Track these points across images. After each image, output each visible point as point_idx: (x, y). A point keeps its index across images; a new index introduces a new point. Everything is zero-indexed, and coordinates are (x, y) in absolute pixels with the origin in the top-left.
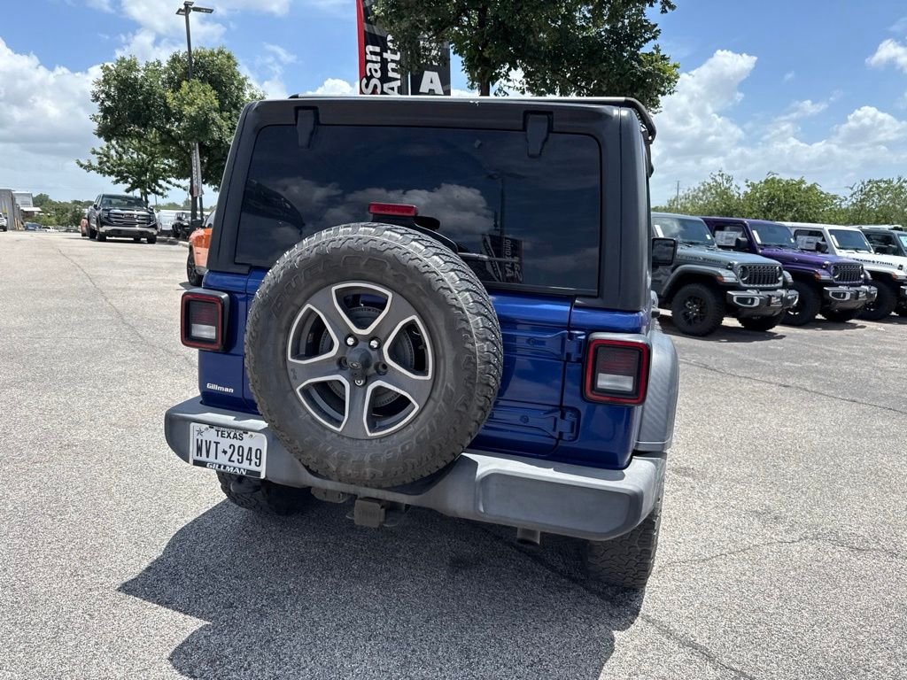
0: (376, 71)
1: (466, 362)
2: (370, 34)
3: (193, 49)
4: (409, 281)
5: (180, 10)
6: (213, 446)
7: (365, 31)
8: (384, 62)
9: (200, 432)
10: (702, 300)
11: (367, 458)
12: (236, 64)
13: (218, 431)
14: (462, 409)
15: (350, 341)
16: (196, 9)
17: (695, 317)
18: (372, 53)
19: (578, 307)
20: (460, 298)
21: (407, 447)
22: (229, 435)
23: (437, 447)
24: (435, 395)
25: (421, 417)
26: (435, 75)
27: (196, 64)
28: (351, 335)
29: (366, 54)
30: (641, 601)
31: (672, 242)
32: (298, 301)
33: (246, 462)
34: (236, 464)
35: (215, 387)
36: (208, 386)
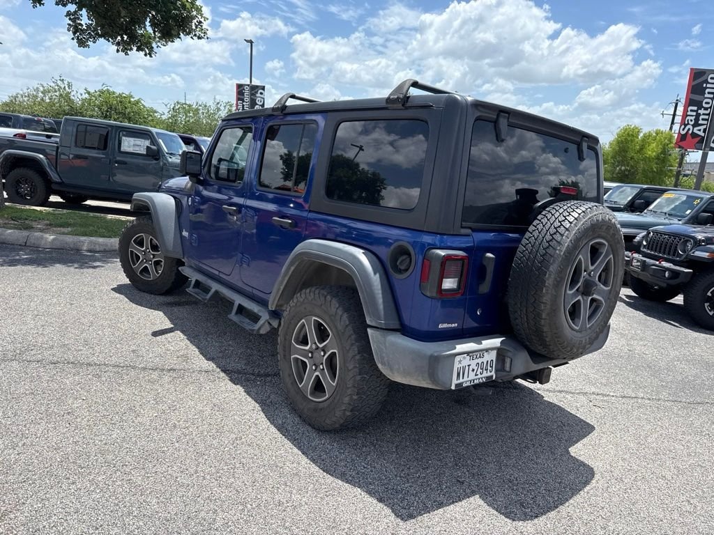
6: (467, 368)
9: (460, 362)
13: (470, 356)
22: (477, 357)
24: (611, 296)
33: (485, 372)
34: (480, 376)
35: (445, 326)
36: (440, 326)
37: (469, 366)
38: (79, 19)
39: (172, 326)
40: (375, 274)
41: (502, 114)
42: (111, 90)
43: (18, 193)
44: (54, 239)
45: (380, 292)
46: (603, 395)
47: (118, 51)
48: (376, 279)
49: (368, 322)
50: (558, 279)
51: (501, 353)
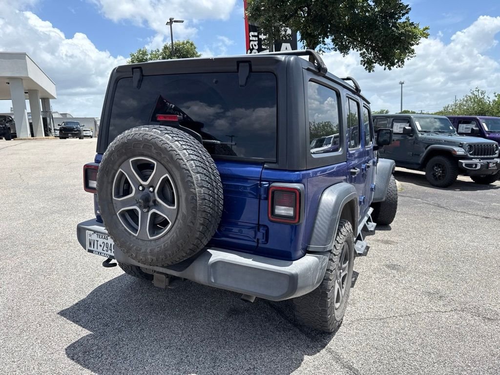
0: (255, 45)
1: (192, 199)
2: (252, 26)
3: (174, 42)
4: (163, 156)
5: (168, 23)
6: (96, 242)
7: (249, 25)
8: (260, 40)
9: (90, 235)
10: (443, 166)
11: (148, 251)
12: (195, 48)
13: (98, 235)
14: (191, 225)
15: (141, 188)
16: (175, 21)
17: (440, 176)
18: (253, 36)
19: (267, 169)
20: (188, 164)
21: (166, 245)
22: (102, 237)
23: (181, 246)
24: (179, 217)
25: (173, 229)
26: (288, 45)
27: (176, 49)
28: (141, 185)
29: (250, 37)
30: (331, 339)
31: (389, 131)
32: (116, 168)
33: (109, 251)
34: (106, 252)
36: (98, 212)
37: (97, 241)
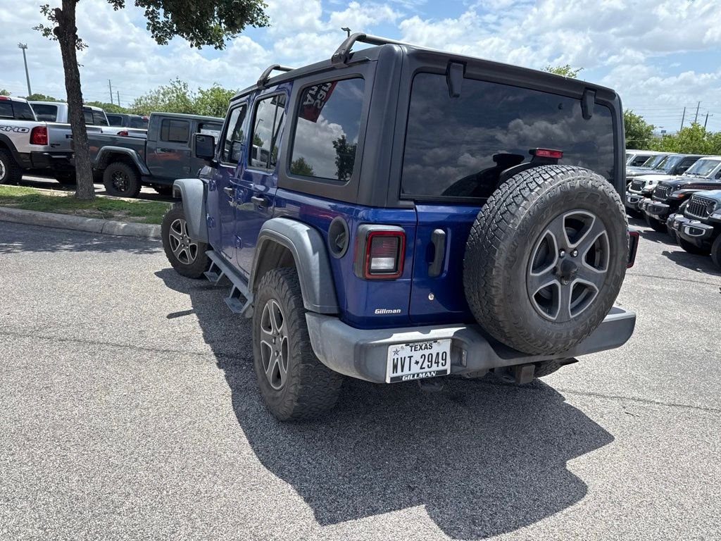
6: (407, 360)
9: (396, 352)
11: (571, 334)
13: (411, 347)
15: (562, 254)
22: (421, 348)
24: (608, 281)
25: (599, 298)
28: (563, 250)
33: (434, 365)
34: (427, 369)
35: (383, 311)
36: (377, 312)
37: (410, 357)
38: (156, 17)
39: (192, 308)
40: (314, 253)
41: (454, 64)
42: (221, 88)
43: (114, 186)
44: (125, 227)
45: (318, 273)
46: (645, 401)
47: (192, 46)
48: (315, 259)
49: (306, 307)
50: (511, 259)
51: (456, 345)
